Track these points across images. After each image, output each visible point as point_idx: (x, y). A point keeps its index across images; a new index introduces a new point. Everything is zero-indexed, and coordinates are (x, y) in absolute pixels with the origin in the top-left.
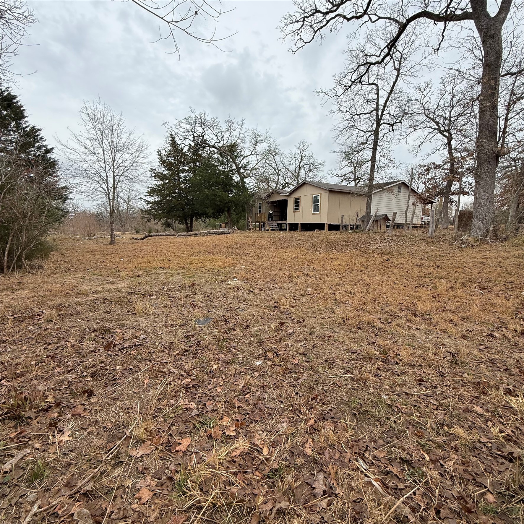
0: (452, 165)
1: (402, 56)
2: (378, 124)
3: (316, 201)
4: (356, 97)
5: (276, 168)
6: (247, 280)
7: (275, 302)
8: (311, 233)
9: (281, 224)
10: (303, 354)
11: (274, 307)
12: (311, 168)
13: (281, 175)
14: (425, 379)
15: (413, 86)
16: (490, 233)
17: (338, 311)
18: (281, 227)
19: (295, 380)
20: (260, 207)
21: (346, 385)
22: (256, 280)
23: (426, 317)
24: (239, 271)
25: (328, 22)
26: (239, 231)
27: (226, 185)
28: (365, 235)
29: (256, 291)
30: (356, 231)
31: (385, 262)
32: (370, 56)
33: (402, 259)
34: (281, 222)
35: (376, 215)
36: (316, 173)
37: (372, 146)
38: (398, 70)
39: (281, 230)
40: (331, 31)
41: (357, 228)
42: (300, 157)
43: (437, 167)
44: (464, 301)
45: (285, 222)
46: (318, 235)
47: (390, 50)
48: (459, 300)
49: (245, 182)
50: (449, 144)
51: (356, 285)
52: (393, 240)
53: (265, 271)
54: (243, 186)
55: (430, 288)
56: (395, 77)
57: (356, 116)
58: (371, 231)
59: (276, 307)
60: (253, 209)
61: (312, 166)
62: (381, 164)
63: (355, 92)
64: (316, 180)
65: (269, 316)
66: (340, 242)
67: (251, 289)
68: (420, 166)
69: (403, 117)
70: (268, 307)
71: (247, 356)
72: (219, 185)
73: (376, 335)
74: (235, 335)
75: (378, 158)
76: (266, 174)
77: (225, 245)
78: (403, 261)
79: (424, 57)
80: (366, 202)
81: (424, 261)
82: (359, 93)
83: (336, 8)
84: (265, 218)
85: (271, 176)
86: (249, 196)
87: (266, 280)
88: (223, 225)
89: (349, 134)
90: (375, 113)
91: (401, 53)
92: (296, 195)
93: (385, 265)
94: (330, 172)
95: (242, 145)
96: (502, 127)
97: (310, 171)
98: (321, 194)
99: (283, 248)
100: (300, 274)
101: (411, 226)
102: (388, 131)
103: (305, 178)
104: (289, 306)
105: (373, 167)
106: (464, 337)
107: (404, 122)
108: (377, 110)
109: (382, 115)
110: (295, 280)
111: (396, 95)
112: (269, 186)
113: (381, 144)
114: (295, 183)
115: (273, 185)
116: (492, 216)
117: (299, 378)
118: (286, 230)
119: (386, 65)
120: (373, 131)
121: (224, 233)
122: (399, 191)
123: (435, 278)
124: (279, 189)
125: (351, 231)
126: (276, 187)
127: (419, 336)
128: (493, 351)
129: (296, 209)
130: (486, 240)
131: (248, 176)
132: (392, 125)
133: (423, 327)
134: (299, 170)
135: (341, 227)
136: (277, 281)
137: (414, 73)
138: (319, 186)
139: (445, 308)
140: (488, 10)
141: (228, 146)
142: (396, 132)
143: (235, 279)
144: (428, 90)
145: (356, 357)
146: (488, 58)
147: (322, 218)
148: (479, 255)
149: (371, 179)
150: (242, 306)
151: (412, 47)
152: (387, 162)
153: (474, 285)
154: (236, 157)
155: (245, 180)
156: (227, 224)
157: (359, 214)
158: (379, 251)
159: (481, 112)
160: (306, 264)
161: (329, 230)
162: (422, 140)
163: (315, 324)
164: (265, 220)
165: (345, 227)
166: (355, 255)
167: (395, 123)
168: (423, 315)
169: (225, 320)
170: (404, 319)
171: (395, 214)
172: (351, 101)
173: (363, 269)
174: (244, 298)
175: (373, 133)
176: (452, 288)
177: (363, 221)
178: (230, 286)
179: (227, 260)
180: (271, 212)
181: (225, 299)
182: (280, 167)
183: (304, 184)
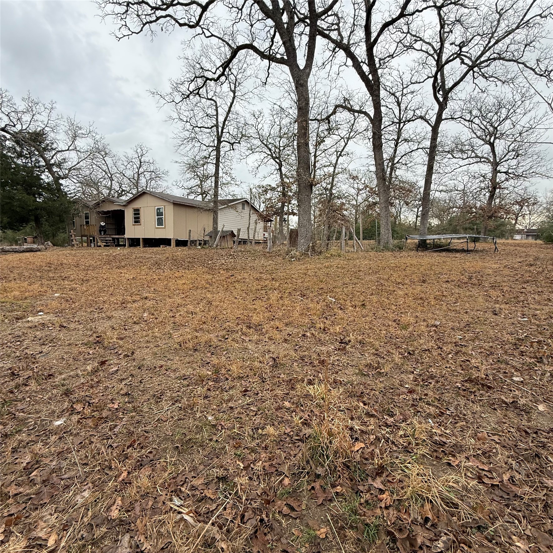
0: (284, 189)
1: (236, 80)
2: (219, 142)
3: (159, 214)
4: (195, 108)
5: (107, 171)
6: (61, 312)
7: (97, 337)
8: (155, 249)
9: (118, 239)
10: (127, 394)
11: (95, 343)
12: (153, 176)
13: (116, 180)
14: (249, 389)
15: (248, 111)
16: (310, 248)
17: (176, 335)
18: (118, 242)
19: (111, 430)
20: (87, 217)
21: (172, 417)
22: (74, 311)
23: (258, 328)
24: (49, 302)
25: (158, 19)
26: (55, 247)
27: (31, 186)
28: (213, 251)
29: (72, 326)
30: (204, 246)
31: (229, 278)
32: (206, 70)
33: (245, 274)
34: (117, 236)
35: (222, 231)
36: (159, 182)
37: (214, 162)
38: (234, 92)
39: (118, 245)
40: (162, 29)
41: (205, 244)
42: (139, 162)
43: (273, 189)
44: (289, 308)
45: (123, 237)
46: (163, 252)
47: (224, 70)
48: (286, 308)
49: (61, 185)
50: (280, 169)
51: (199, 304)
52: (238, 256)
53: (90, 298)
54: (59, 190)
55: (264, 299)
56: (232, 98)
57: (197, 128)
58: (218, 247)
59: (99, 342)
60: (76, 220)
61: (153, 174)
62: (225, 182)
63: (195, 103)
64: (159, 190)
65: (86, 356)
66: (187, 258)
67: (65, 325)
68: (259, 186)
69: (241, 138)
70: (86, 345)
71: (43, 418)
72: (18, 184)
73: (212, 354)
74: (27, 392)
75: (220, 175)
76: (93, 177)
77: (29, 267)
78: (246, 275)
79: (255, 87)
80: (212, 217)
81: (263, 275)
82: (198, 105)
83: (165, 7)
84: (95, 231)
85: (101, 180)
86: (70, 202)
87: (89, 310)
88: (29, 240)
89: (191, 146)
90: (215, 129)
91: (236, 77)
92: (136, 205)
93: (229, 280)
94: (175, 183)
95: (52, 135)
96: (313, 162)
97: (151, 179)
98: (165, 206)
99: (118, 268)
100: (138, 298)
101: (253, 242)
102: (228, 149)
103: (146, 187)
104: (117, 338)
105: (216, 182)
106: (286, 341)
107: (243, 143)
108: (217, 126)
109: (222, 132)
110: (129, 305)
111: (234, 116)
112: (99, 192)
113: (223, 161)
114: (134, 192)
115: (105, 192)
116: (311, 234)
117: (116, 426)
118: (125, 245)
119: (222, 84)
120: (215, 146)
121: (31, 250)
122: (243, 208)
123: (270, 290)
124: (113, 197)
125: (199, 247)
126: (109, 193)
127: (250, 347)
128: (304, 349)
129: (135, 222)
130: (308, 254)
131: (65, 177)
132: (232, 144)
133: (255, 337)
134: (138, 177)
135: (189, 243)
136: (105, 309)
137: (248, 100)
138: (162, 197)
139: (274, 317)
140: (298, 62)
141: (29, 133)
142: (237, 152)
143: (41, 313)
144: (261, 118)
145: (188, 383)
146: (300, 102)
147: (167, 233)
148: (303, 267)
149: (216, 194)
150: (45, 349)
151: (245, 74)
152: (229, 179)
153: (298, 293)
154: (45, 149)
155: (61, 181)
156: (36, 237)
157: (206, 230)
158: (225, 267)
159: (298, 146)
160: (145, 286)
161: (176, 246)
162: (259, 163)
163: (147, 354)
164: (96, 234)
165: (194, 242)
166: (201, 272)
167: (235, 143)
168: (256, 326)
169: (13, 374)
170: (240, 333)
171: (239, 230)
172: (192, 112)
173: (208, 286)
174: (51, 338)
175: (215, 148)
176: (281, 297)
177: (211, 237)
178: (30, 325)
179: (30, 288)
180: (103, 224)
181: (19, 343)
182: (114, 170)
183: (144, 194)
